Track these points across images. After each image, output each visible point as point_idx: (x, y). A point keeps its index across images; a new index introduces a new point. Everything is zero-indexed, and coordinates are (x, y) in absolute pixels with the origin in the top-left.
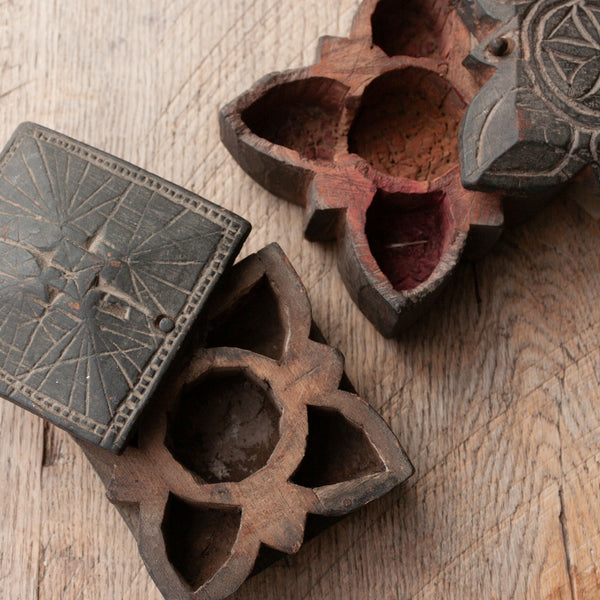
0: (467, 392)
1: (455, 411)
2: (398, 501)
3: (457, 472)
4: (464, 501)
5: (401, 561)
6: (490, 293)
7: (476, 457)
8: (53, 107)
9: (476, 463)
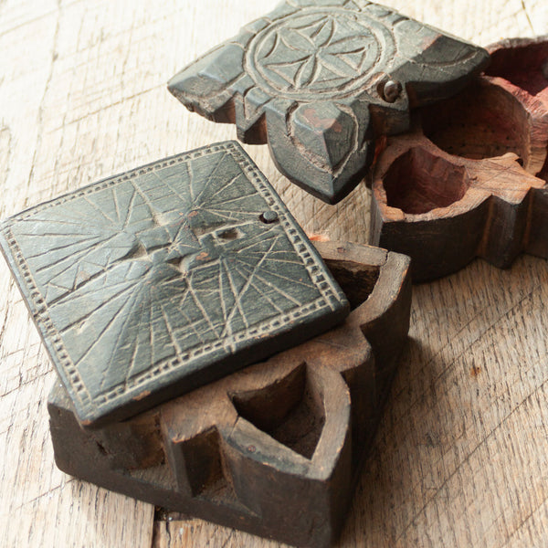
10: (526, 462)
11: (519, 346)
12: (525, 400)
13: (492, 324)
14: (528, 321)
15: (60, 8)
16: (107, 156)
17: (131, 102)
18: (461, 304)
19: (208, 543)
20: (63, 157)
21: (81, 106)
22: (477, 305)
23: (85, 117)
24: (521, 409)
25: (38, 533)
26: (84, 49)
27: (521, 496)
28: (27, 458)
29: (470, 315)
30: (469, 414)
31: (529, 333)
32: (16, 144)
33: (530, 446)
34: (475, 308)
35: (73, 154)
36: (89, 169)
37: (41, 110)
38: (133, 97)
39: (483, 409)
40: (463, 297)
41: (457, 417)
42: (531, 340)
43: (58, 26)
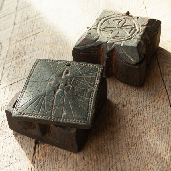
0: (159, 86)
1: (156, 90)
2: (142, 110)
3: (158, 103)
4: (161, 110)
5: (144, 124)
6: (163, 66)
7: (163, 100)
8: (50, 34)
9: (163, 101)
10: (135, 129)
11: (136, 100)
12: (137, 114)
13: (129, 94)
14: (139, 93)
15: (17, 11)
16: (27, 50)
17: (35, 36)
18: (121, 88)
19: (49, 150)
20: (16, 51)
21: (21, 37)
22: (126, 89)
23: (22, 40)
24: (136, 116)
25: (4, 147)
26: (23, 22)
27: (133, 138)
28: (2, 129)
29: (123, 92)
30: (121, 117)
31: (139, 96)
32: (3, 48)
33: (137, 126)
34: (125, 90)
35: (18, 50)
36: (22, 54)
37: (10, 38)
38: (35, 34)
39: (125, 116)
40: (122, 87)
41: (118, 118)
42: (140, 98)
43: (16, 16)
